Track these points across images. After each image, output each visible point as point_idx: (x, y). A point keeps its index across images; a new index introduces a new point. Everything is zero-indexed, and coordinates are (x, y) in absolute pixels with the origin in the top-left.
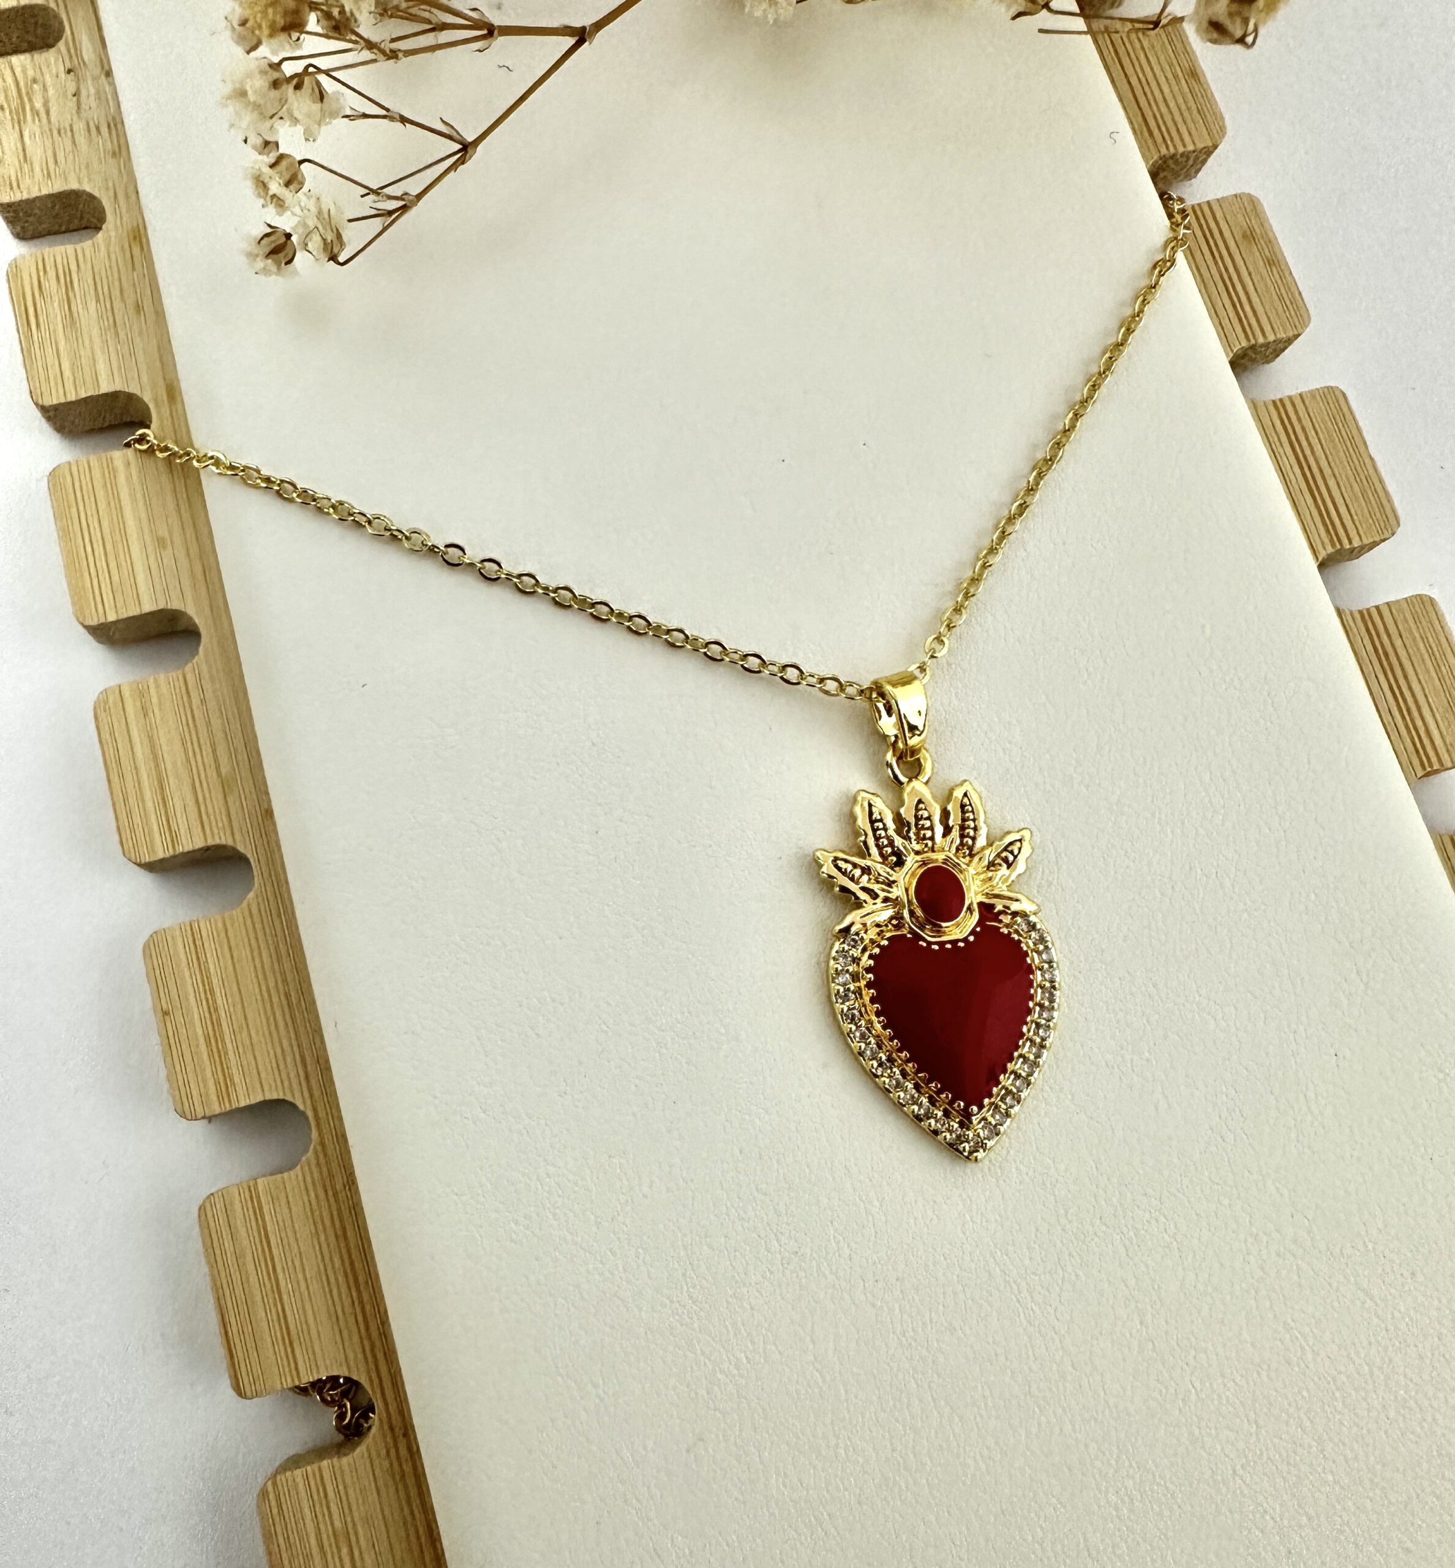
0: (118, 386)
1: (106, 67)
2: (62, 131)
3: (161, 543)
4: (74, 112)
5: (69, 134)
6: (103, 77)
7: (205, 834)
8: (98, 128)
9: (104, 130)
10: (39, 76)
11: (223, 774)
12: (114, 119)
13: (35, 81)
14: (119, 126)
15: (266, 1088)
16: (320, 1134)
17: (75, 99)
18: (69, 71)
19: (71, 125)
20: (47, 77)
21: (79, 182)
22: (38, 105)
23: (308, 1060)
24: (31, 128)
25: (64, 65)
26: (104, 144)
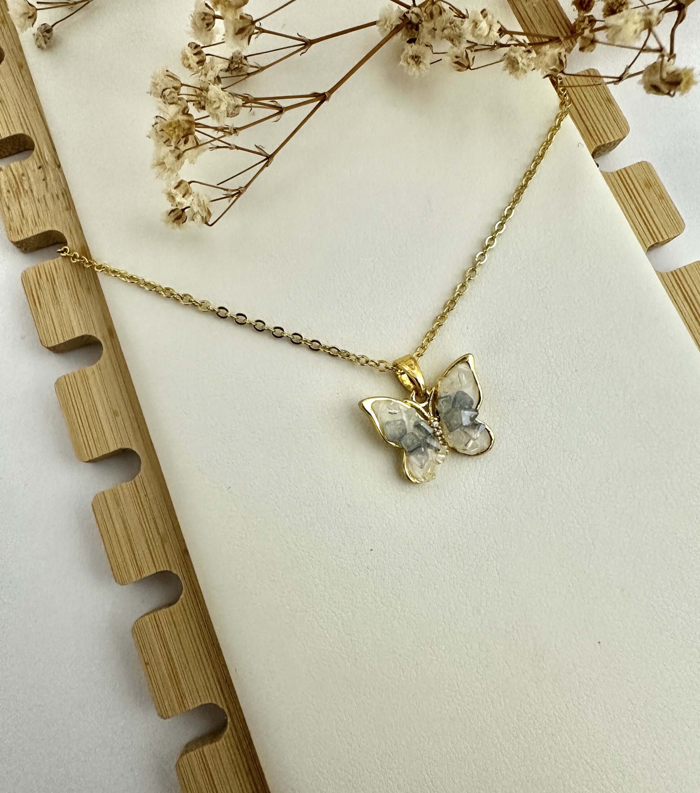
0: (84, 333)
1: (58, 163)
2: (40, 200)
3: (115, 414)
4: (45, 189)
5: (43, 200)
6: (57, 169)
7: (155, 566)
8: (57, 196)
9: (61, 196)
10: (25, 172)
11: (161, 534)
12: (65, 190)
13: (23, 175)
14: (68, 195)
15: (202, 698)
16: (232, 720)
17: (44, 182)
18: (40, 168)
19: (44, 196)
20: (29, 171)
21: (52, 226)
22: (26, 187)
23: (221, 681)
24: (24, 200)
25: (37, 165)
26: (62, 204)
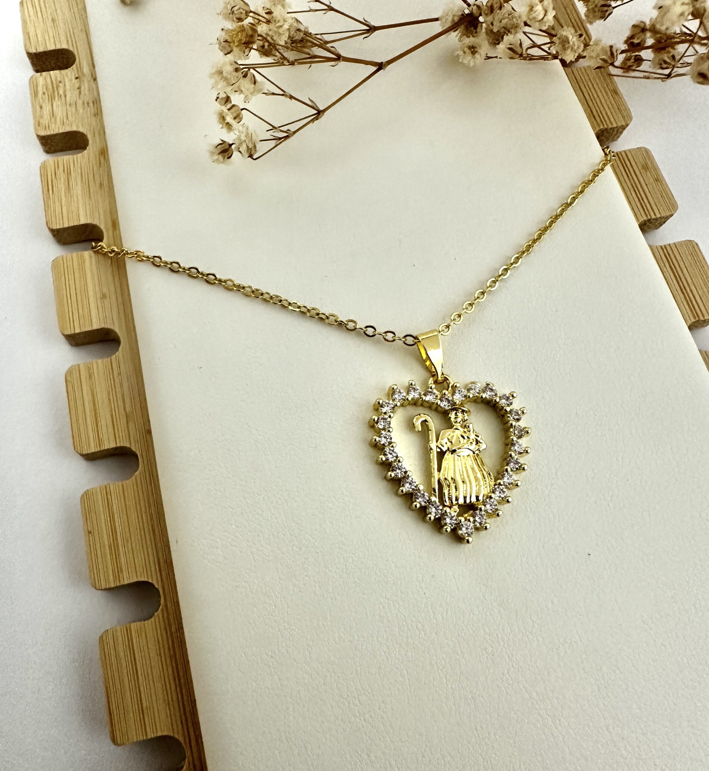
0: (89, 222)
1: (94, 76)
2: (72, 104)
3: (104, 296)
4: (78, 96)
5: (75, 106)
6: (92, 81)
7: (116, 441)
8: (88, 103)
9: (91, 104)
10: (62, 81)
11: (127, 411)
12: (96, 99)
13: (60, 82)
14: (98, 103)
15: (139, 574)
16: (166, 602)
17: (78, 91)
18: (77, 78)
19: (76, 102)
20: (67, 80)
21: (78, 126)
22: (61, 92)
23: (162, 561)
24: (57, 102)
25: (75, 75)
26: (91, 111)
